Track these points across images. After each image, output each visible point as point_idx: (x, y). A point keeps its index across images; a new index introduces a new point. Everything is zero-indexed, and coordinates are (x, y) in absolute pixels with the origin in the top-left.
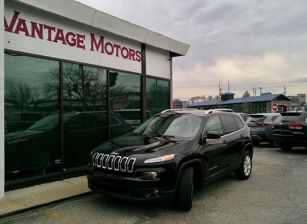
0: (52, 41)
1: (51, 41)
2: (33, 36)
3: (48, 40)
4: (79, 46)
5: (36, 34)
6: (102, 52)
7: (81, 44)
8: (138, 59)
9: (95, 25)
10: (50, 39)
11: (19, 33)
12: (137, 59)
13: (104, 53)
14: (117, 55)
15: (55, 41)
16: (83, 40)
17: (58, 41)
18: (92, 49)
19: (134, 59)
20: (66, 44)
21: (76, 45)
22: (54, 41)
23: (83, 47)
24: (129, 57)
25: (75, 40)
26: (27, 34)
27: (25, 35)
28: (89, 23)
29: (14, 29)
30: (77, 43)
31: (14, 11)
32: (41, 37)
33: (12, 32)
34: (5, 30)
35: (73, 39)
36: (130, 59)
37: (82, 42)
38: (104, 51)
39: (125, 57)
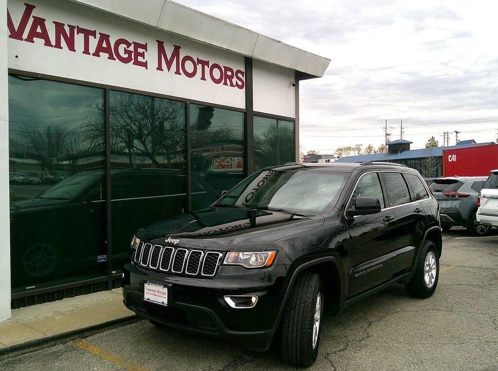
0: (91, 54)
1: (89, 54)
2: (58, 45)
3: (83, 53)
4: (137, 63)
5: (63, 43)
6: (178, 72)
7: (140, 59)
8: (240, 83)
9: (165, 27)
10: (86, 51)
11: (33, 42)
12: (237, 85)
13: (180, 74)
14: (203, 78)
15: (96, 54)
16: (144, 52)
17: (101, 54)
18: (160, 68)
19: (232, 85)
20: (115, 59)
21: (133, 61)
22: (93, 55)
23: (145, 65)
24: (223, 81)
25: (129, 53)
26: (48, 43)
27: (45, 45)
28: (153, 23)
29: (25, 35)
30: (133, 57)
31: (25, 4)
32: (72, 47)
33: (22, 40)
34: (10, 36)
35: (126, 51)
36: (225, 84)
37: (142, 55)
38: (181, 71)
39: (217, 82)
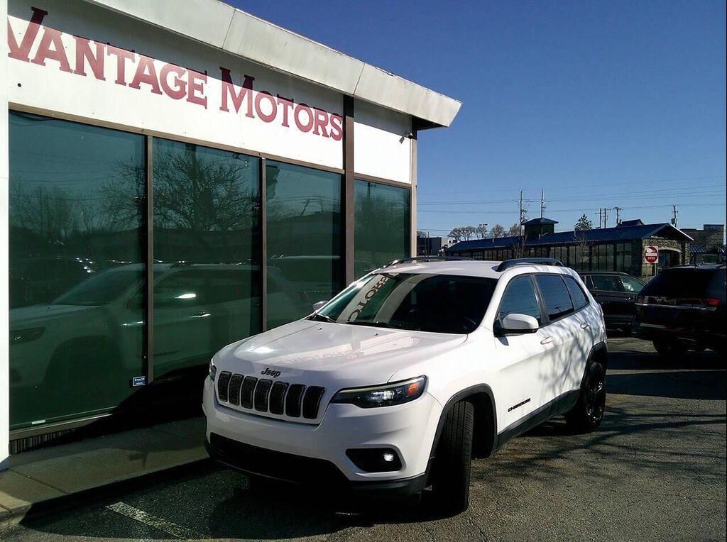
0: (128, 85)
1: (125, 84)
2: (80, 71)
3: (116, 82)
4: (193, 99)
5: (87, 67)
6: (250, 115)
7: (197, 94)
8: (336, 132)
9: (234, 48)
10: (121, 81)
11: (44, 64)
12: (332, 134)
13: (253, 117)
14: (285, 124)
15: (135, 85)
16: (202, 84)
17: (142, 84)
18: (224, 108)
19: (325, 135)
20: (161, 93)
21: (187, 97)
22: (131, 85)
23: (203, 102)
24: (313, 129)
25: (182, 84)
26: (65, 67)
27: (61, 69)
28: (217, 43)
29: (33, 54)
30: (187, 90)
31: (33, 9)
32: (99, 75)
33: (27, 60)
34: (10, 55)
35: (177, 82)
36: (316, 132)
37: (200, 88)
38: (255, 113)
39: (304, 129)
